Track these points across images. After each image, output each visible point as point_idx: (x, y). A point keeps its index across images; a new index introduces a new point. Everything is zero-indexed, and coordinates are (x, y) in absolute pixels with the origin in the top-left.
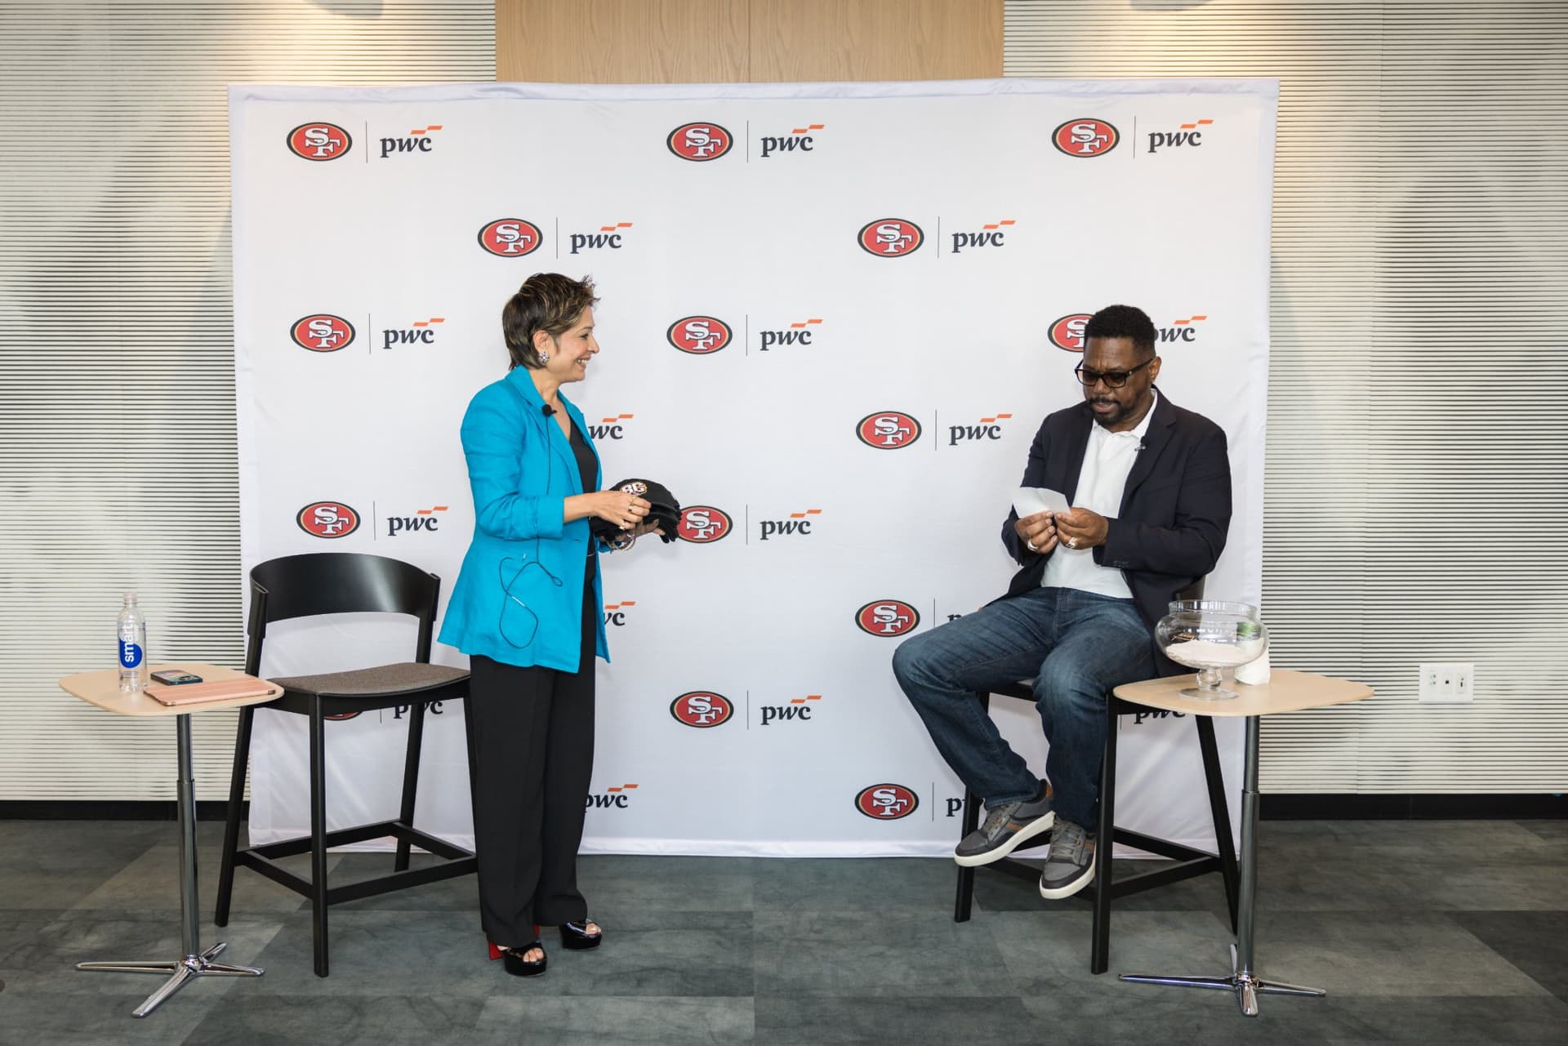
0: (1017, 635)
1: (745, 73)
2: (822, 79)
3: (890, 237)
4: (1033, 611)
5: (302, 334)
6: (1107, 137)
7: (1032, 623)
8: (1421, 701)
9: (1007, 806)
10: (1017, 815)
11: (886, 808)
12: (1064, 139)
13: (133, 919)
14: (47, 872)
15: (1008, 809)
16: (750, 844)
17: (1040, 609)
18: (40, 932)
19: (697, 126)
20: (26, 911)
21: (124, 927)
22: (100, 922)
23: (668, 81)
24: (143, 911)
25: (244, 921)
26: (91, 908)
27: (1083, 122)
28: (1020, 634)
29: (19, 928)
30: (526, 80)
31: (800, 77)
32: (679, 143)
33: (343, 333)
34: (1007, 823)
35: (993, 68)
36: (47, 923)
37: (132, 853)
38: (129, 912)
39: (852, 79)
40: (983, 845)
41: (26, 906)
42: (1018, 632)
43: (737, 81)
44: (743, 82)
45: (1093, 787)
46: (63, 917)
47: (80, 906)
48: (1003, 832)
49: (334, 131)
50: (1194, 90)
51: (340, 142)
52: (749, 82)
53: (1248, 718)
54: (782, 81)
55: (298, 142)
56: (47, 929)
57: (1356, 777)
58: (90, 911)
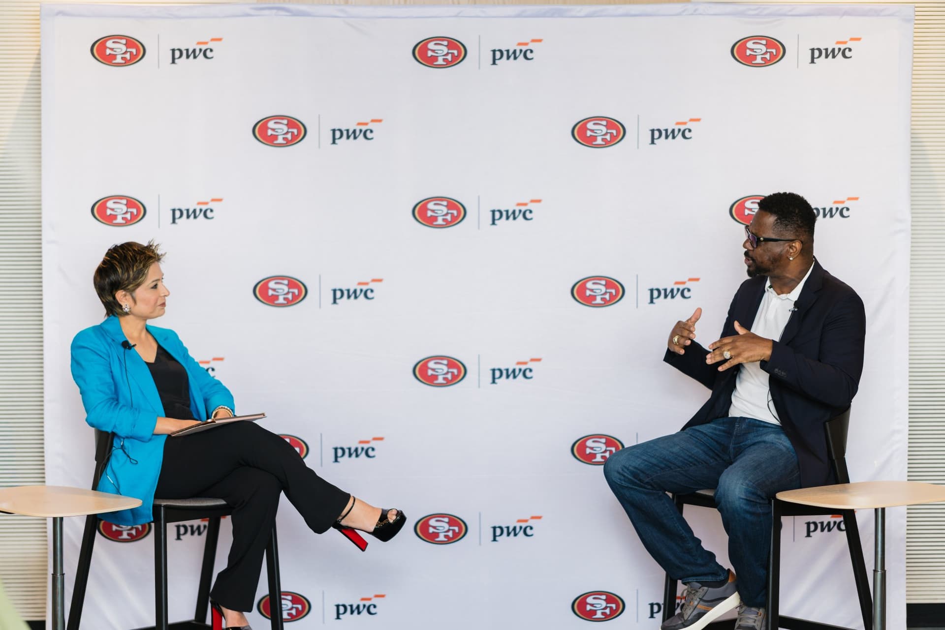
0: (701, 452)
2: (535, 3)
3: (598, 132)
4: (716, 434)
5: (101, 212)
6: (775, 51)
7: (715, 443)
9: (697, 591)
10: (705, 598)
11: (598, 611)
12: (741, 52)
15: (698, 594)
17: (721, 433)
19: (437, 39)
27: (756, 38)
28: (704, 452)
32: (422, 54)
33: (136, 211)
34: (698, 604)
40: (680, 622)
42: (702, 450)
45: (762, 572)
48: (695, 613)
49: (131, 42)
50: (846, 13)
51: (135, 51)
53: (876, 510)
54: (503, 3)
55: (100, 51)
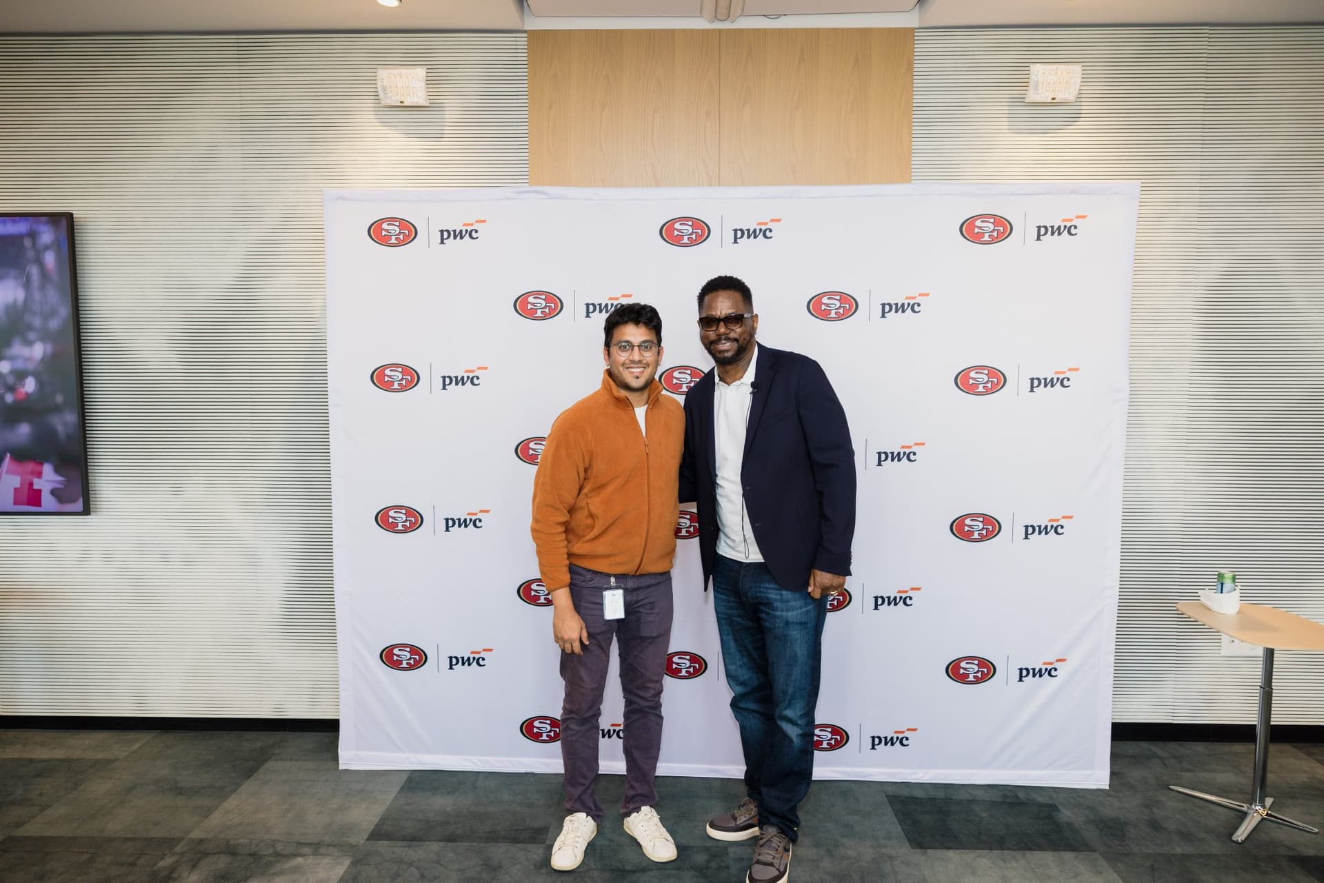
1: (717, 180)
2: (773, 184)
3: (832, 306)
5: (379, 378)
6: (1003, 229)
8: (1222, 655)
11: (824, 742)
12: (969, 230)
13: (231, 851)
14: (179, 791)
16: (719, 767)
18: (155, 869)
19: (683, 220)
20: (150, 840)
21: (222, 862)
22: (206, 854)
23: (658, 185)
24: (242, 841)
25: (323, 855)
26: (203, 836)
27: (985, 216)
29: (138, 862)
30: (550, 185)
31: (756, 183)
32: (669, 233)
33: (411, 378)
35: (904, 176)
36: (163, 857)
37: (249, 768)
38: (231, 843)
39: (796, 183)
41: (152, 834)
43: (710, 185)
44: (714, 186)
46: (178, 849)
47: (196, 834)
49: (404, 224)
50: (1073, 192)
51: (408, 233)
52: (719, 185)
54: (743, 185)
55: (376, 232)
56: (161, 864)
57: (1172, 711)
58: (201, 840)
